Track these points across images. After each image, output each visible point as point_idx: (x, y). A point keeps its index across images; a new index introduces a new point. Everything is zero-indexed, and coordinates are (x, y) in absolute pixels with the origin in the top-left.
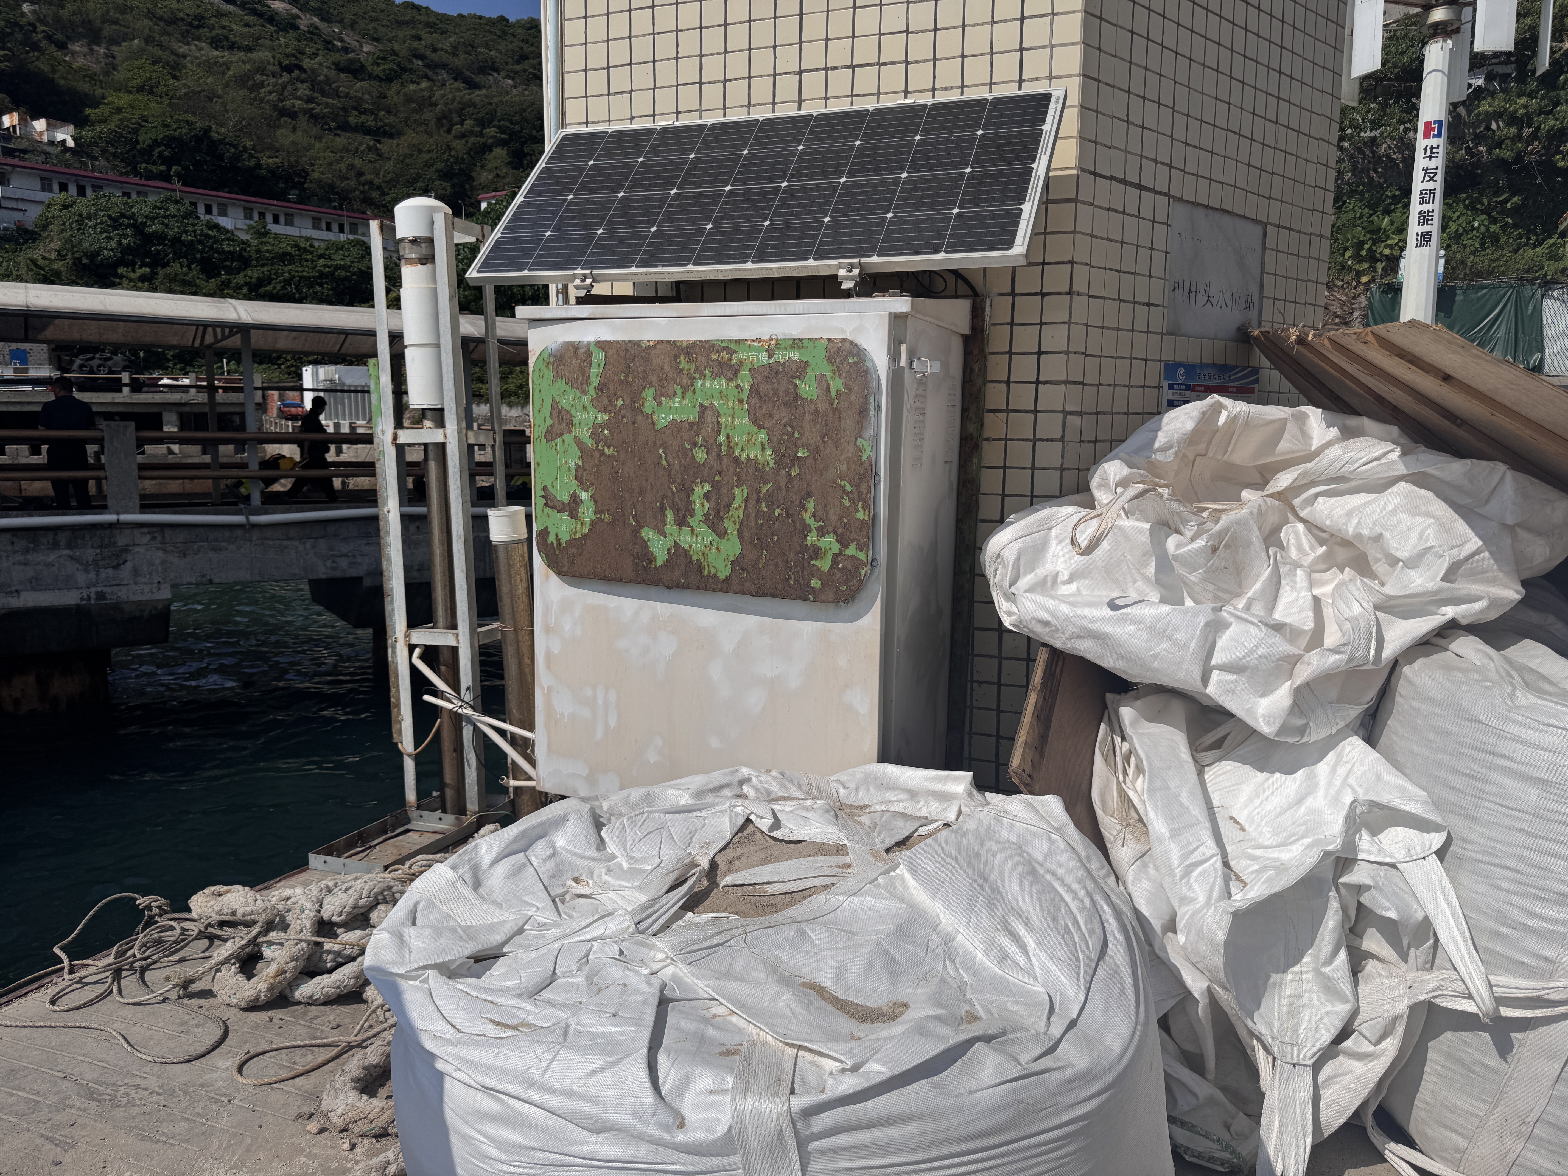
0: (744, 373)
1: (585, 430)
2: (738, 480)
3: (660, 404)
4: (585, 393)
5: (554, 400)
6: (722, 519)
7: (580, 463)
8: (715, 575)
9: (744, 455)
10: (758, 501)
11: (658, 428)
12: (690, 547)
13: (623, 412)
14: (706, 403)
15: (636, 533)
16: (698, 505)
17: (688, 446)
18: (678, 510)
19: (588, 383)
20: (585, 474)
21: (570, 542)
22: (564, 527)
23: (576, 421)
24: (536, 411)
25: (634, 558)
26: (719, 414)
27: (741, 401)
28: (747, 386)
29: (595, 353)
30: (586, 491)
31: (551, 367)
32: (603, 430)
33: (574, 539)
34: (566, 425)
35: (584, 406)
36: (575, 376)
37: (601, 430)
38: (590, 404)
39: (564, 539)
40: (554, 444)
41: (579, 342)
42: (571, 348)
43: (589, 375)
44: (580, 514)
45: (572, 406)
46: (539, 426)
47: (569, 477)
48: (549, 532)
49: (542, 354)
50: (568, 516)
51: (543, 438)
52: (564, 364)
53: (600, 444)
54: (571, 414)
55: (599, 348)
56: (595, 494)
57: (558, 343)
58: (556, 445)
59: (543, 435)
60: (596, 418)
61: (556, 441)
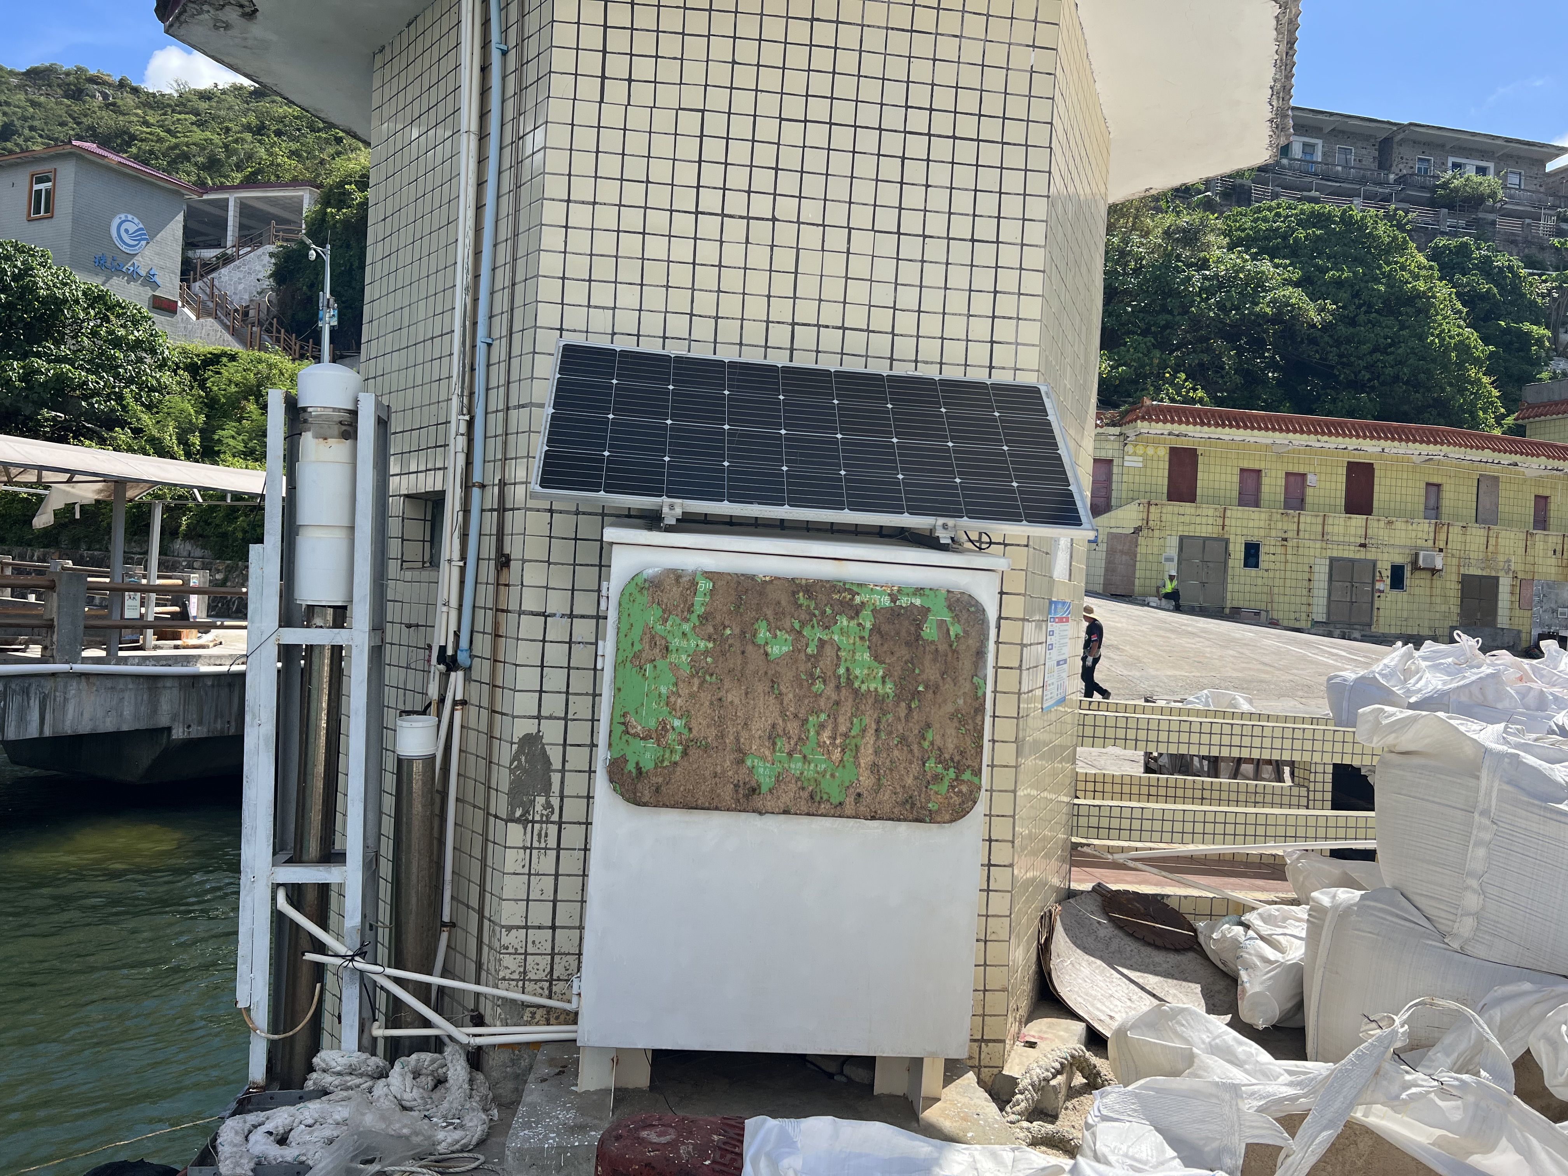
0: (866, 613)
1: (684, 657)
2: (857, 711)
3: (775, 636)
4: (685, 620)
5: (646, 625)
7: (674, 689)
8: (828, 801)
9: (864, 687)
10: (877, 731)
11: (771, 658)
12: (802, 773)
13: (730, 641)
14: (825, 638)
15: (739, 761)
16: (812, 733)
17: (804, 677)
18: (789, 738)
19: (690, 611)
20: (679, 701)
21: (654, 771)
22: (648, 755)
23: (672, 647)
24: (622, 635)
25: (735, 786)
26: (839, 649)
27: (862, 638)
28: (868, 625)
29: (701, 583)
30: (679, 718)
31: (645, 592)
32: (705, 658)
33: (661, 767)
34: (660, 651)
35: (683, 633)
36: (675, 603)
37: (702, 657)
38: (691, 632)
39: (647, 768)
40: (642, 670)
41: (682, 570)
42: (672, 575)
43: (692, 604)
44: (670, 741)
45: (669, 632)
46: (624, 651)
47: (659, 704)
48: (628, 761)
49: (635, 579)
50: (654, 743)
51: (628, 663)
52: (662, 591)
53: (701, 671)
54: (667, 640)
55: (707, 578)
56: (690, 721)
57: (656, 570)
58: (645, 670)
59: (629, 660)
60: (698, 645)
61: (645, 666)
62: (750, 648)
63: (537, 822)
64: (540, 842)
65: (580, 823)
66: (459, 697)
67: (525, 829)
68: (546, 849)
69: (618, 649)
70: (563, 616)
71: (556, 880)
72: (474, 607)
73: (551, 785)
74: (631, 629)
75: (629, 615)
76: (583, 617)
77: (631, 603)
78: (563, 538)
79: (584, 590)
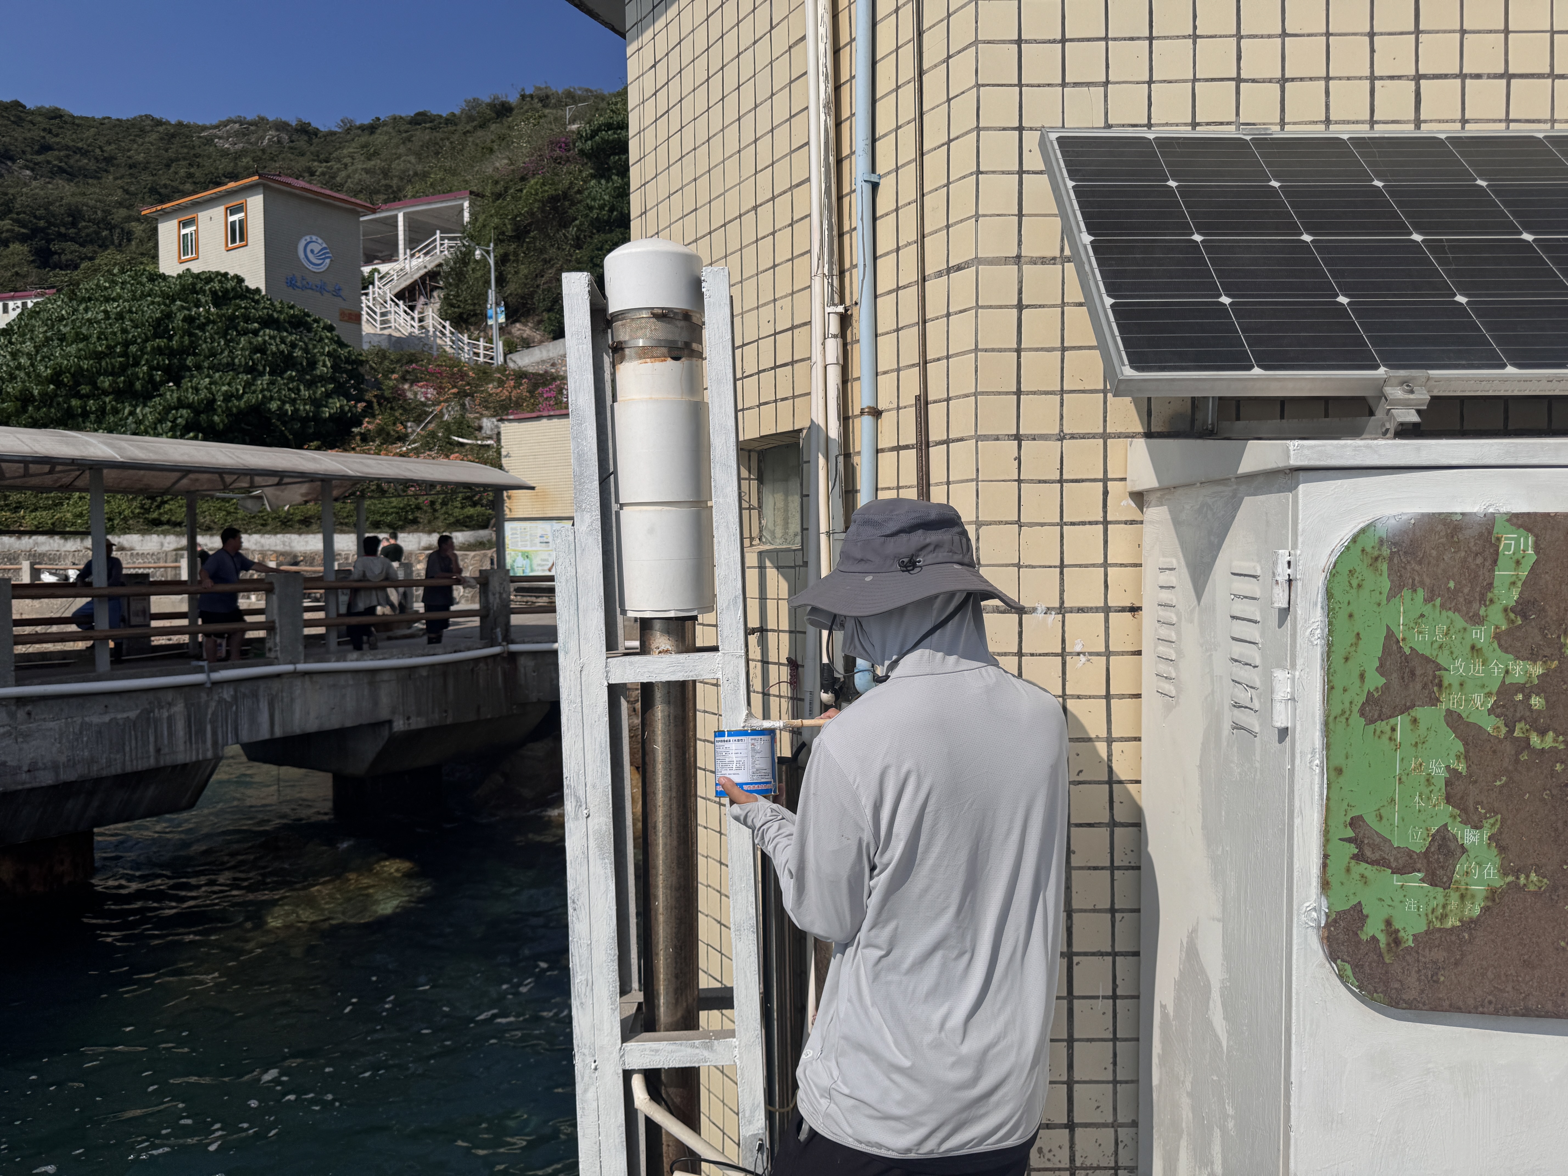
1: (1478, 699)
4: (1477, 620)
5: (1390, 635)
7: (1461, 767)
19: (1485, 600)
20: (1474, 790)
21: (1427, 938)
22: (1411, 905)
23: (1450, 678)
24: (1338, 658)
29: (1506, 539)
30: (1476, 827)
31: (1385, 567)
32: (1528, 697)
33: (1440, 930)
34: (1425, 687)
35: (1473, 647)
36: (1452, 585)
37: (1520, 697)
38: (1491, 643)
39: (1411, 932)
40: (1388, 729)
41: (1463, 514)
42: (1440, 527)
43: (1490, 586)
44: (1456, 876)
45: (1441, 647)
46: (1345, 690)
47: (1429, 798)
48: (1367, 916)
49: (1359, 539)
50: (1422, 880)
51: (1356, 715)
52: (1420, 563)
53: (1518, 726)
54: (1438, 664)
55: (1519, 527)
56: (1500, 832)
57: (1404, 517)
58: (1393, 729)
59: (1356, 709)
60: (1507, 672)
61: (1392, 721)
65: (1101, 954)
69: (1330, 688)
70: (1048, 610)
71: (1070, 1047)
74: (1356, 644)
75: (1351, 616)
76: (1081, 610)
77: (1354, 591)
78: (1040, 482)
79: (1080, 566)
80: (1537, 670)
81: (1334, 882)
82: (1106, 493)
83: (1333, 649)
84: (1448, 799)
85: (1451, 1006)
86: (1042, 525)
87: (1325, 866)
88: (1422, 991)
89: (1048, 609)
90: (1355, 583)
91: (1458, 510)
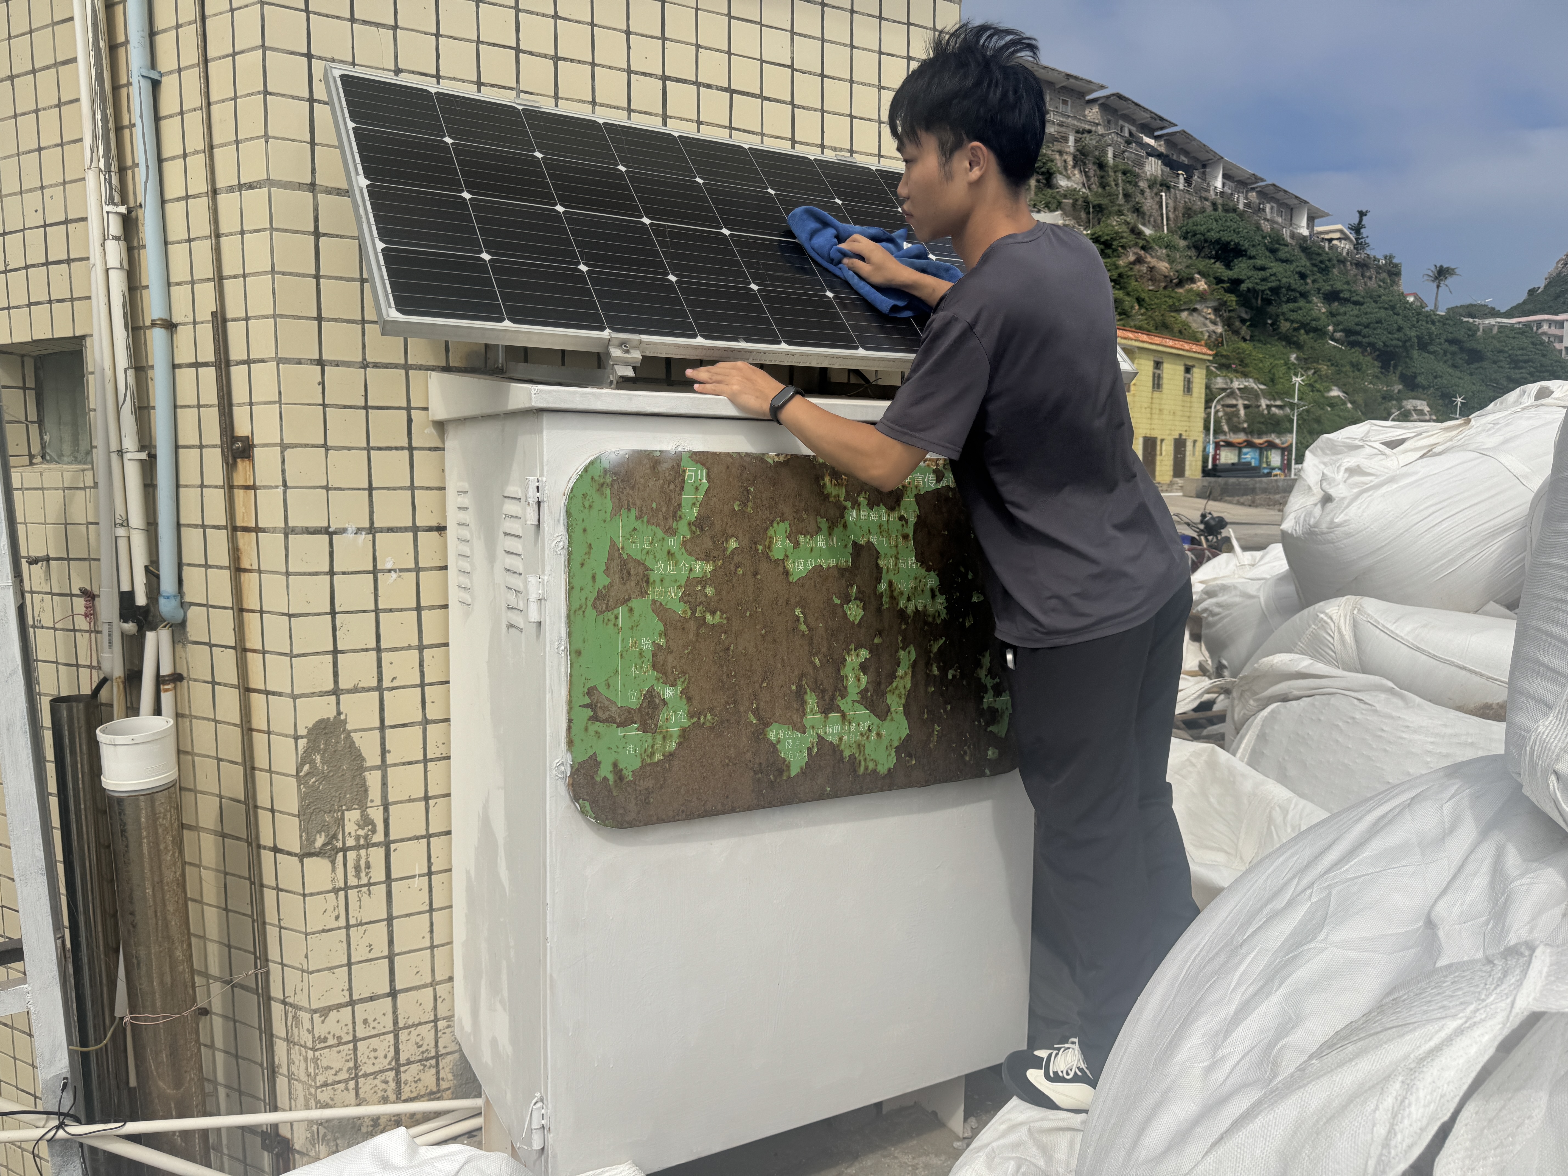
0: (909, 500)
1: (672, 590)
2: (903, 640)
3: (797, 544)
4: (671, 531)
5: (613, 545)
6: (884, 694)
7: (662, 642)
8: (874, 771)
9: (911, 607)
10: (928, 664)
11: (794, 578)
12: (841, 739)
13: (737, 559)
14: (862, 541)
15: (759, 735)
16: (851, 680)
17: (837, 601)
18: (823, 691)
19: (676, 517)
20: (670, 658)
21: (641, 772)
22: (630, 749)
23: (654, 576)
24: (576, 564)
25: (755, 773)
26: (878, 555)
27: (905, 537)
28: (912, 518)
29: (690, 471)
30: (672, 685)
31: (608, 491)
32: (704, 588)
33: (650, 764)
34: (637, 585)
35: (669, 552)
36: (654, 505)
37: (699, 587)
38: (680, 549)
39: (631, 769)
40: (612, 617)
41: (661, 451)
42: (646, 461)
43: (680, 505)
44: (660, 723)
45: (648, 553)
46: (582, 589)
47: (641, 667)
48: (600, 763)
49: (589, 469)
50: (638, 729)
51: (590, 608)
52: (633, 488)
53: (699, 609)
54: (646, 566)
55: (697, 462)
56: (688, 687)
57: (621, 453)
58: (617, 618)
59: (590, 603)
60: (691, 570)
61: (615, 611)
62: (764, 566)
63: (351, 848)
64: (358, 876)
65: (417, 838)
66: (165, 670)
67: (333, 862)
68: (370, 884)
69: (571, 588)
70: (359, 531)
71: (390, 925)
72: (179, 525)
73: (366, 791)
74: (589, 553)
75: (585, 530)
76: (391, 530)
77: (586, 511)
78: (345, 407)
79: (388, 489)
80: (709, 567)
81: (576, 740)
82: (410, 421)
83: (572, 557)
84: (654, 667)
85: (658, 819)
86: (349, 449)
87: (569, 728)
88: (639, 812)
89: (359, 529)
90: (587, 504)
91: (658, 448)
